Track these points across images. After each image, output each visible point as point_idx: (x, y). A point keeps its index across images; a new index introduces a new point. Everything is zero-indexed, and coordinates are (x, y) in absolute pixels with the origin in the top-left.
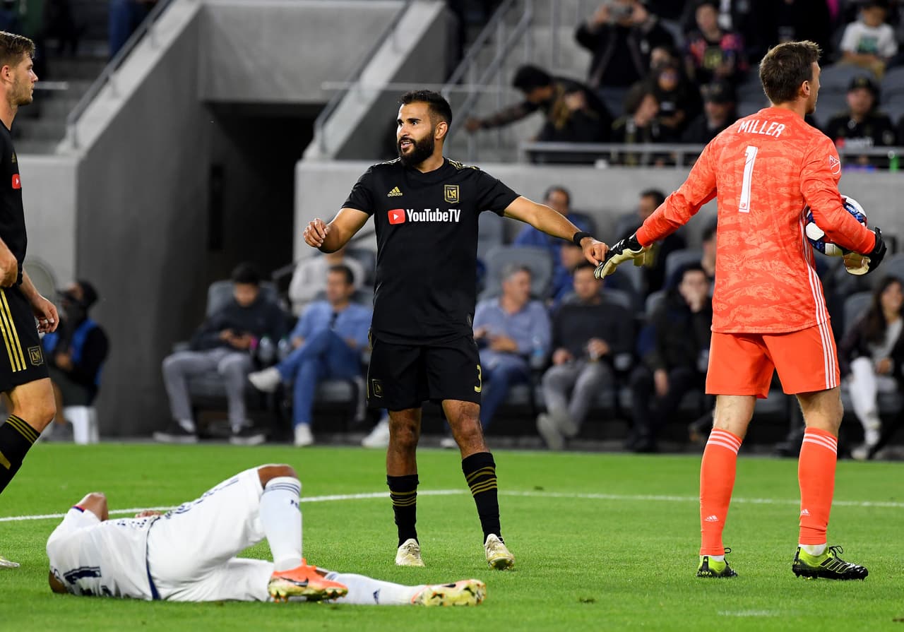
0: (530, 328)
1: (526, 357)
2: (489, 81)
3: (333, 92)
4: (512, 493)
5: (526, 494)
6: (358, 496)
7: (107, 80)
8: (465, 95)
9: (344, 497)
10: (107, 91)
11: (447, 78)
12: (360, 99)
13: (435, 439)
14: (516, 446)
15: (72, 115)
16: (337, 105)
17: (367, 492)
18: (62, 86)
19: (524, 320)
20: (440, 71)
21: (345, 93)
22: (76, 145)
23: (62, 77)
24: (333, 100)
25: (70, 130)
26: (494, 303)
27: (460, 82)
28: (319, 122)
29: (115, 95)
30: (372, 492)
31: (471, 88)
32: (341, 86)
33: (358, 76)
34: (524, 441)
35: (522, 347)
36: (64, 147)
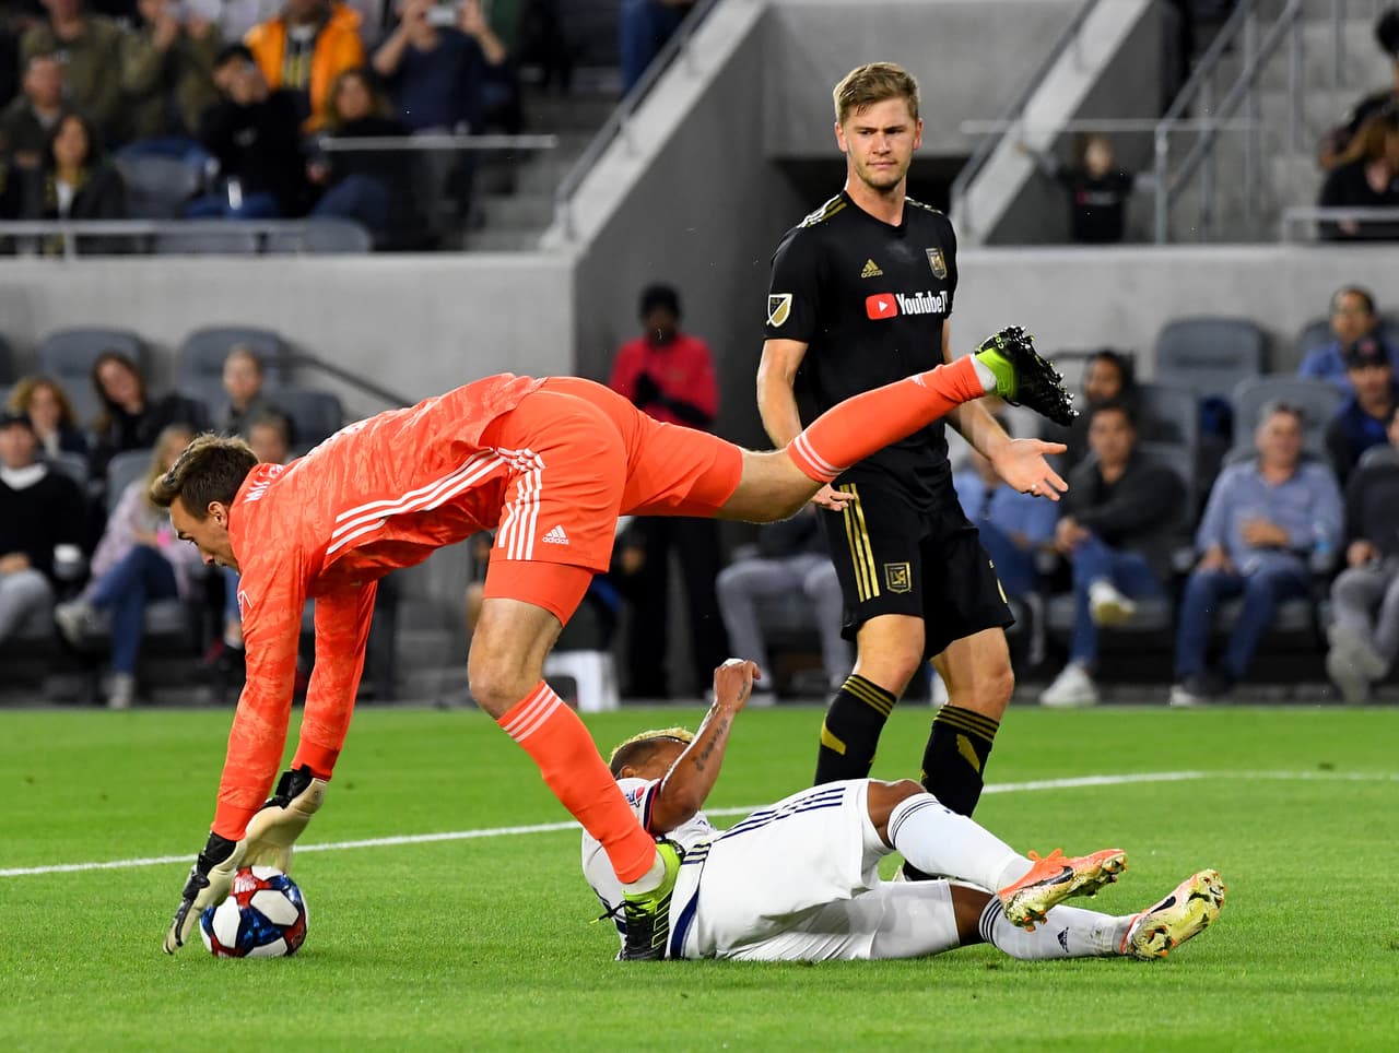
0: (1309, 508)
1: (1304, 554)
2: (1232, 112)
3: (982, 136)
4: (1284, 775)
5: (1306, 775)
6: (1032, 786)
7: (618, 130)
8: (1194, 135)
9: (1009, 787)
10: (619, 147)
11: (1164, 109)
12: (1024, 149)
13: (1159, 691)
14: (1290, 699)
15: (563, 188)
16: (987, 157)
17: (1045, 778)
18: (547, 142)
19: (1298, 495)
20: (1154, 98)
21: (998, 138)
22: (571, 235)
23: (546, 129)
24: (980, 150)
25: (561, 212)
26: (1248, 469)
27: (1186, 115)
28: (957, 187)
29: (631, 153)
30: (1053, 777)
31: (1203, 124)
32: (993, 127)
33: (1019, 110)
34: (1304, 690)
35: (1297, 538)
36: (553, 238)
